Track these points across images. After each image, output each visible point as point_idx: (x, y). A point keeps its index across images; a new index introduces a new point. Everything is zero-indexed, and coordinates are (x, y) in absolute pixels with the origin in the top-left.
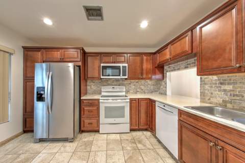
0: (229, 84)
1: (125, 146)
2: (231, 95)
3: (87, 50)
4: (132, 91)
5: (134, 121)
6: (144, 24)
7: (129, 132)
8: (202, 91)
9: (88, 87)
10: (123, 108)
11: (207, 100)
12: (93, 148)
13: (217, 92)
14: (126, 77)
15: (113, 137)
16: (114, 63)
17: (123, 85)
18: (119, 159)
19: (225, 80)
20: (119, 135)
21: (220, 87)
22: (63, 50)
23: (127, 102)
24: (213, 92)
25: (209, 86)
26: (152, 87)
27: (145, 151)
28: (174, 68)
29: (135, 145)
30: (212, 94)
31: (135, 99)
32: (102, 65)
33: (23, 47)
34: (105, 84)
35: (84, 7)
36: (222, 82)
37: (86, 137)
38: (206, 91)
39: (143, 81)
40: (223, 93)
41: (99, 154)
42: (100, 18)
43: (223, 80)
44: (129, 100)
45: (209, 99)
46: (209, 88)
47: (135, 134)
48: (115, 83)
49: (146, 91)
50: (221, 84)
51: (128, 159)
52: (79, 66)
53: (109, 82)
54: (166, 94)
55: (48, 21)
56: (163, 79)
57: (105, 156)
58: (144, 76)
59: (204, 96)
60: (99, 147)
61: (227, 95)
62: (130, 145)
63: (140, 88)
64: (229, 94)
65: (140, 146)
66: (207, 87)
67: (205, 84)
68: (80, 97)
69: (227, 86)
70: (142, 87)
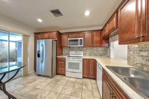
0: (145, 51)
1: (76, 85)
2: (146, 60)
3: (61, 32)
4: (88, 54)
5: (85, 72)
6: (87, 13)
7: (82, 78)
8: (128, 56)
9: (63, 51)
10: (78, 64)
11: (131, 62)
12: (59, 83)
13: (138, 57)
14: (82, 46)
15: (72, 79)
16: (76, 37)
17: (82, 50)
18: (68, 91)
19: (143, 48)
20: (75, 79)
21: (140, 53)
22: (49, 33)
23: (81, 60)
24: (135, 57)
25: (133, 53)
26: (102, 52)
27: (86, 90)
28: (114, 39)
29: (82, 86)
30: (134, 58)
31: (86, 59)
32: (68, 39)
33: (34, 33)
34: (72, 50)
35: (50, 11)
36: (141, 49)
37: (58, 77)
38: (131, 56)
39: (95, 48)
40: (141, 58)
41: (60, 86)
42: (60, 15)
43: (141, 48)
44: (82, 60)
45: (133, 62)
46: (133, 54)
47: (85, 80)
48: (77, 49)
49: (97, 55)
50: (140, 51)
51: (73, 92)
52: (56, 41)
53: (74, 49)
54: (110, 57)
55: (40, 20)
56: (109, 47)
57: (62, 88)
58: (95, 45)
59: (130, 59)
60: (62, 83)
61: (144, 60)
62: (79, 86)
63: (93, 52)
64: (145, 59)
65: (84, 87)
66: (131, 53)
67: (130, 51)
68: (57, 56)
69: (143, 53)
70: (95, 52)
